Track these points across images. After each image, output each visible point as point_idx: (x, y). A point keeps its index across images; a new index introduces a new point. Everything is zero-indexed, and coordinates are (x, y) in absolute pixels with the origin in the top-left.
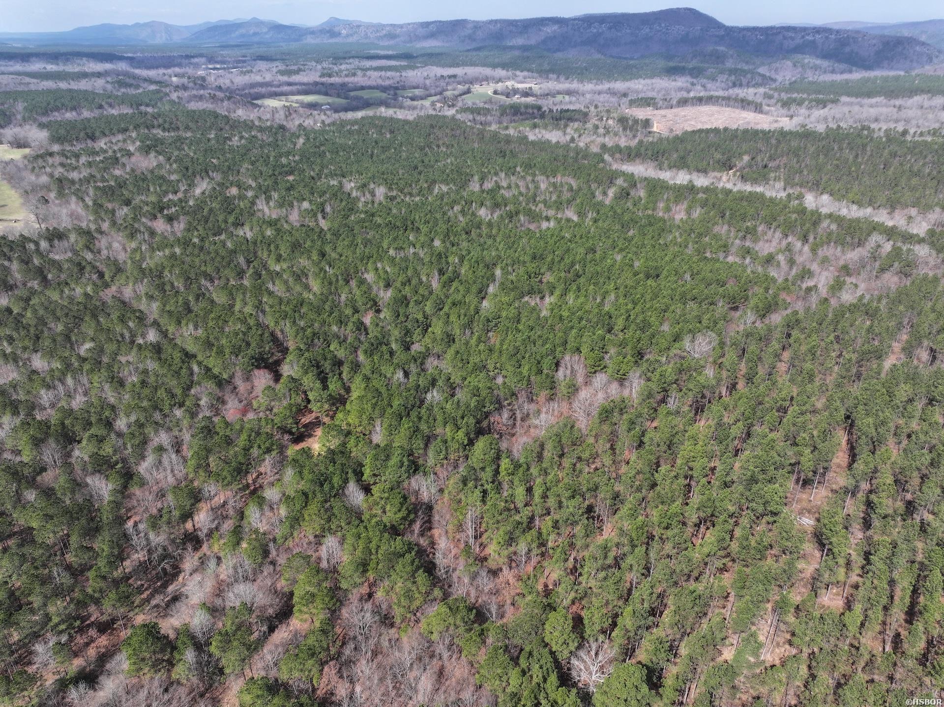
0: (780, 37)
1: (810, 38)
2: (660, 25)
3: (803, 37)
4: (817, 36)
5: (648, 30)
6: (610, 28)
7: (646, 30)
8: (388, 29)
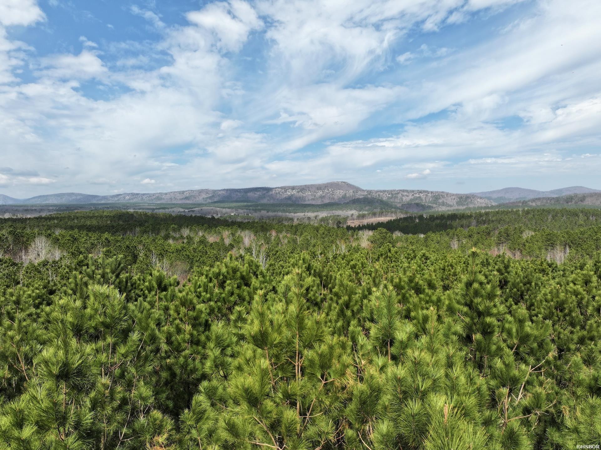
0: (400, 195)
1: (417, 195)
2: (328, 190)
3: (413, 195)
4: (421, 195)
5: (321, 193)
6: (298, 192)
7: (320, 193)
8: (157, 195)
